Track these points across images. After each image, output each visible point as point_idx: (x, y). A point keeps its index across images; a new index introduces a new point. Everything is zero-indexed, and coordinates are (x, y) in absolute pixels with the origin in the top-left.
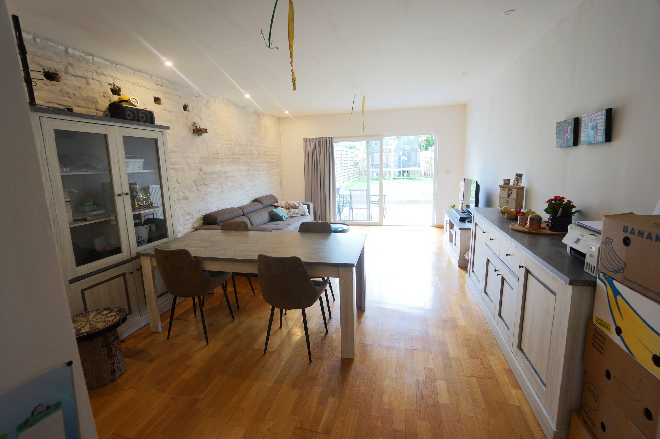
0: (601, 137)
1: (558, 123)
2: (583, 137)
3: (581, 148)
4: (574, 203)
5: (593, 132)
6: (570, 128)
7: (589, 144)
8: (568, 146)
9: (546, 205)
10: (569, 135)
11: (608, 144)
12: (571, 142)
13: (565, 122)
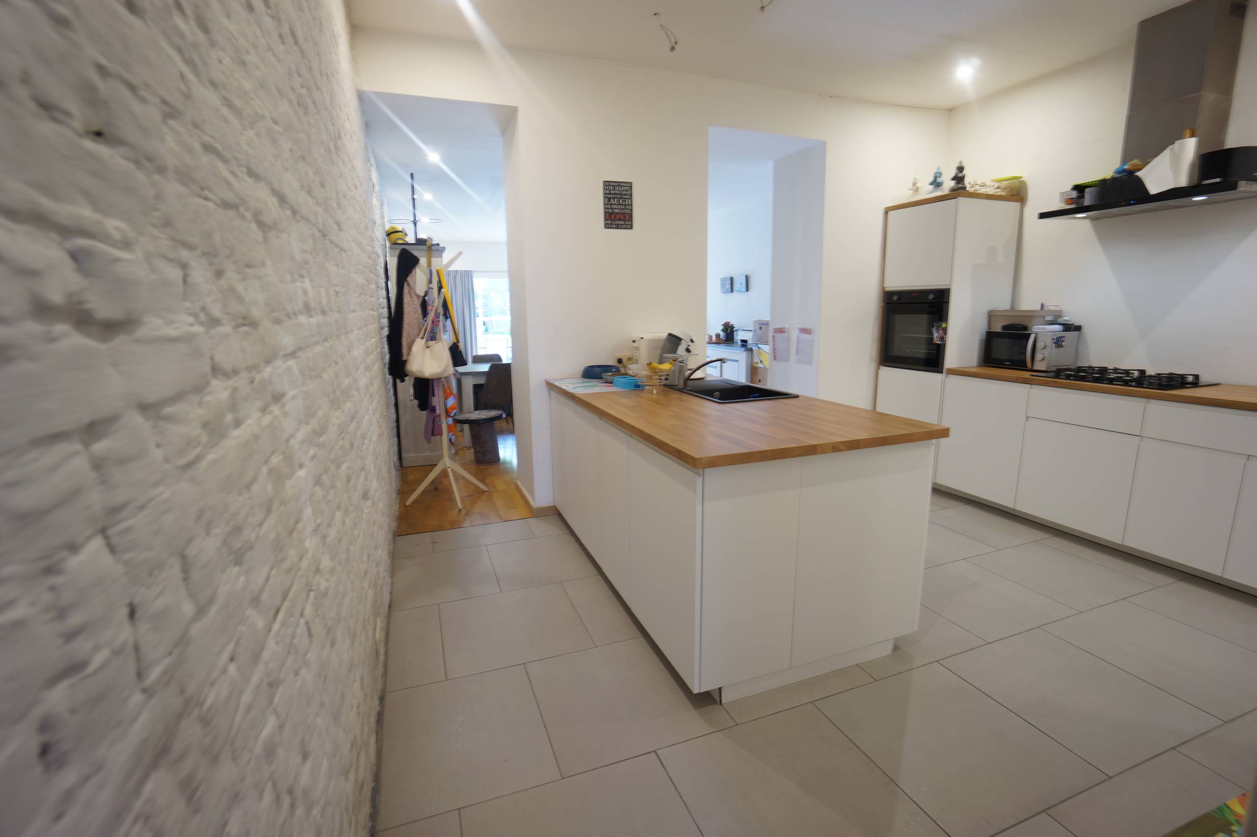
0: (744, 289)
1: (722, 279)
2: (736, 288)
3: (735, 293)
4: (734, 326)
5: (740, 286)
6: (729, 282)
7: (738, 291)
8: (728, 292)
9: (722, 327)
10: (728, 286)
11: (747, 292)
12: (730, 290)
13: (725, 278)
